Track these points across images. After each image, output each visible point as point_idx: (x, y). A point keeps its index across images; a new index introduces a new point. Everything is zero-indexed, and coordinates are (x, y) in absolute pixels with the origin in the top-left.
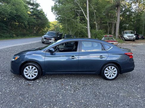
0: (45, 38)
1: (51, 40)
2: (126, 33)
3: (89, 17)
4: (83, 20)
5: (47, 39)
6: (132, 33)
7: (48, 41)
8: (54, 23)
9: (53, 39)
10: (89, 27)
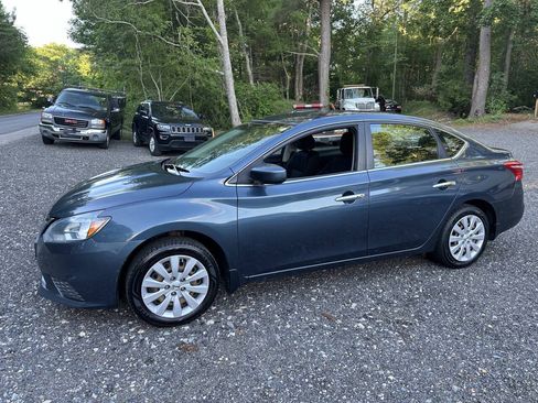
0: (59, 121)
1: (86, 125)
2: (350, 94)
3: (225, 33)
4: (204, 42)
5: (68, 124)
6: (366, 94)
7: (74, 131)
8: (48, 55)
9: (95, 121)
10: (229, 73)
